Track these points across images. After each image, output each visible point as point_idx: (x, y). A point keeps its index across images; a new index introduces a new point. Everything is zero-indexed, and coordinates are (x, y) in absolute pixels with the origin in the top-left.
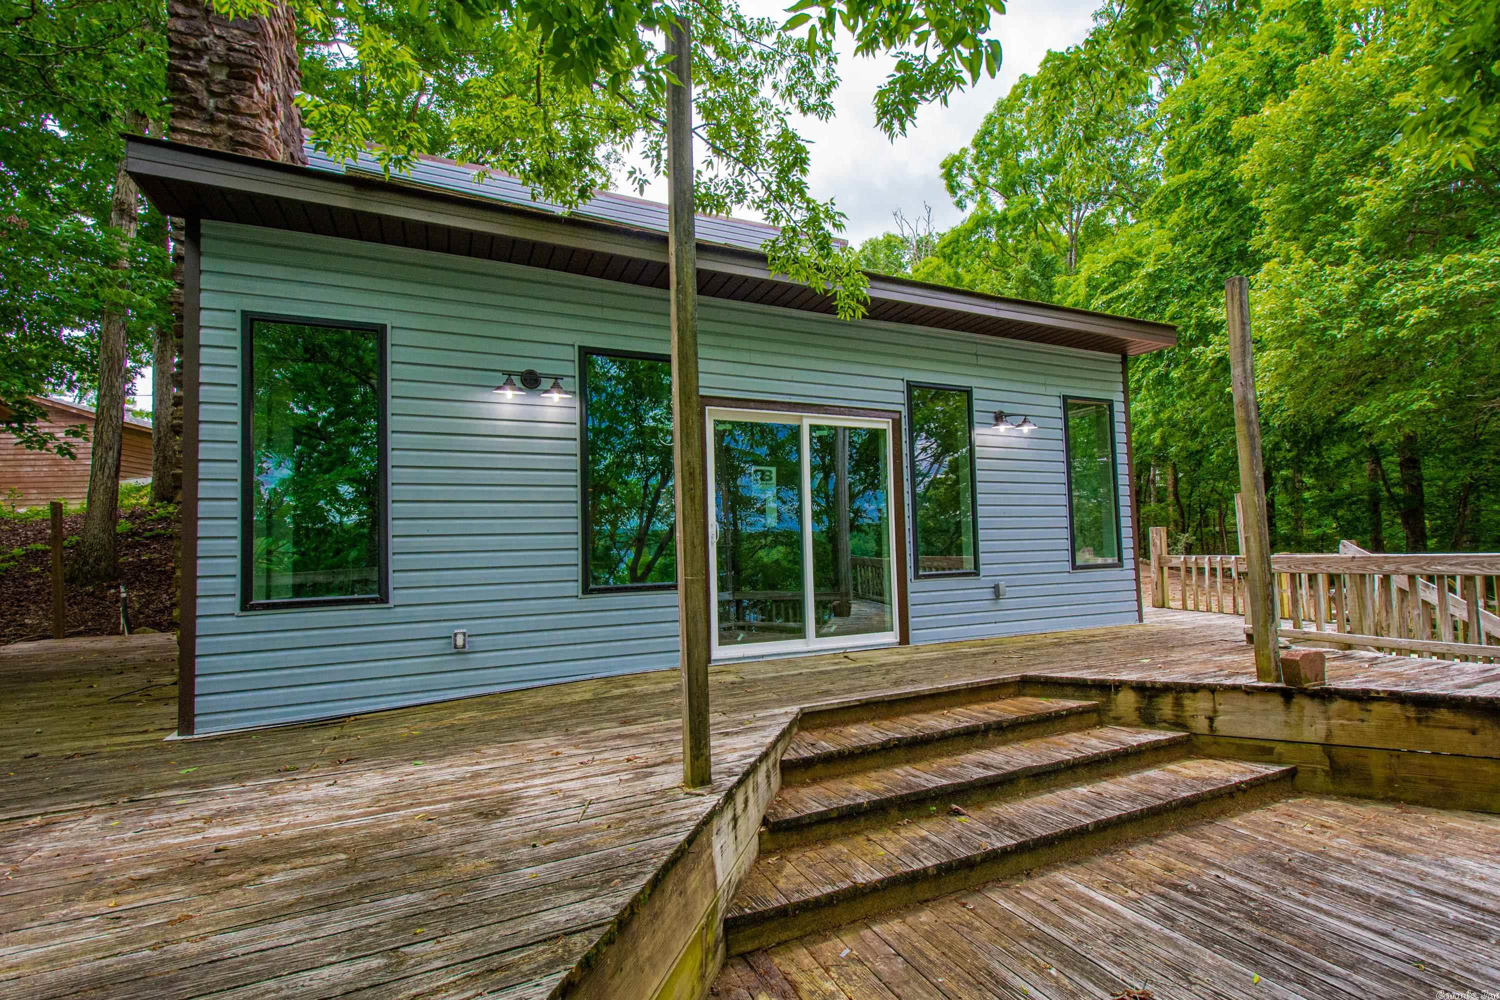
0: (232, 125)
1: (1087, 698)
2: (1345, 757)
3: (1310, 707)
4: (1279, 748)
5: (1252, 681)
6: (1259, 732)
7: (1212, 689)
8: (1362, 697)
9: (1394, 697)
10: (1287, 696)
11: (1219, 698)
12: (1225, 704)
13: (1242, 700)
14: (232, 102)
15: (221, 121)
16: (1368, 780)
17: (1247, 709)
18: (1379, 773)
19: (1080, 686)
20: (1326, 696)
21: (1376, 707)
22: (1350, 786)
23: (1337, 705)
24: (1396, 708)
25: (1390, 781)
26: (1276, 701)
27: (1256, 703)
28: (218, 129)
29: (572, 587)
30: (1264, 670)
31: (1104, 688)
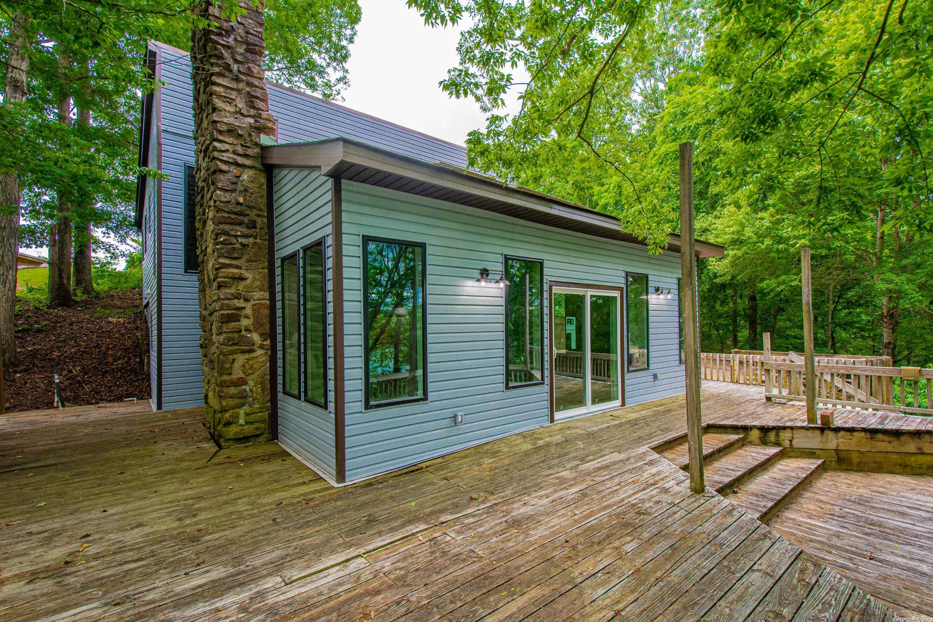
0: (249, 84)
1: (738, 434)
2: (843, 455)
3: (830, 434)
4: (818, 452)
5: (805, 424)
6: (810, 446)
7: (792, 428)
8: (851, 430)
9: (864, 430)
10: (822, 430)
11: (794, 431)
12: (797, 434)
13: (803, 432)
14: (249, 68)
15: (242, 81)
16: (851, 463)
17: (806, 437)
18: (855, 460)
19: (734, 429)
20: (837, 430)
21: (856, 434)
22: (844, 466)
23: (842, 433)
24: (863, 434)
25: (859, 463)
26: (818, 432)
27: (809, 433)
28: (241, 86)
29: (502, 386)
30: (811, 419)
31: (746, 429)
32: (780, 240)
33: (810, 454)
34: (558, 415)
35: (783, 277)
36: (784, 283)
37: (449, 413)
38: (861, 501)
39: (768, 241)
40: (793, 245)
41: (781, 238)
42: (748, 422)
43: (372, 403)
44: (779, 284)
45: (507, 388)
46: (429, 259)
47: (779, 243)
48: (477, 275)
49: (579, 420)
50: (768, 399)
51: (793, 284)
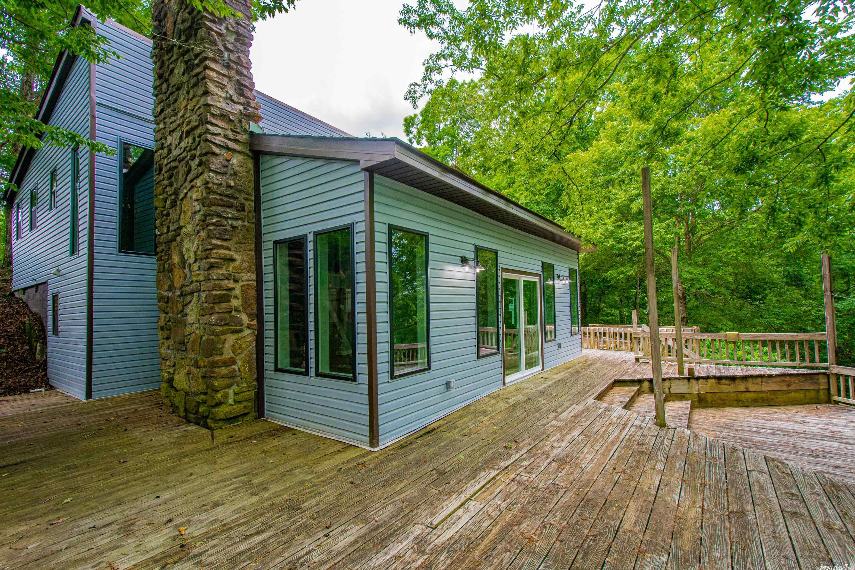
0: (238, 73)
1: (635, 386)
2: (702, 396)
3: (693, 382)
4: (687, 395)
5: (677, 376)
6: (681, 391)
7: (670, 379)
8: (706, 378)
9: (715, 377)
10: (689, 379)
11: (672, 382)
12: (674, 383)
13: (677, 382)
14: (239, 57)
15: (233, 69)
16: (707, 402)
17: (679, 385)
18: (709, 399)
19: (633, 382)
20: (698, 378)
21: (709, 381)
22: (703, 405)
23: (701, 381)
24: (713, 380)
25: (712, 401)
26: (686, 381)
27: (681, 382)
28: (232, 73)
29: (474, 356)
30: (681, 372)
31: (640, 382)
32: (619, 241)
33: (682, 397)
34: (508, 379)
35: (622, 269)
36: (622, 273)
37: (443, 380)
38: (727, 427)
39: (611, 242)
40: (629, 245)
41: (620, 239)
42: (638, 377)
43: (396, 373)
44: (619, 274)
45: (479, 357)
46: (431, 247)
47: (618, 243)
48: (459, 262)
49: (521, 382)
50: (637, 360)
51: (629, 274)
